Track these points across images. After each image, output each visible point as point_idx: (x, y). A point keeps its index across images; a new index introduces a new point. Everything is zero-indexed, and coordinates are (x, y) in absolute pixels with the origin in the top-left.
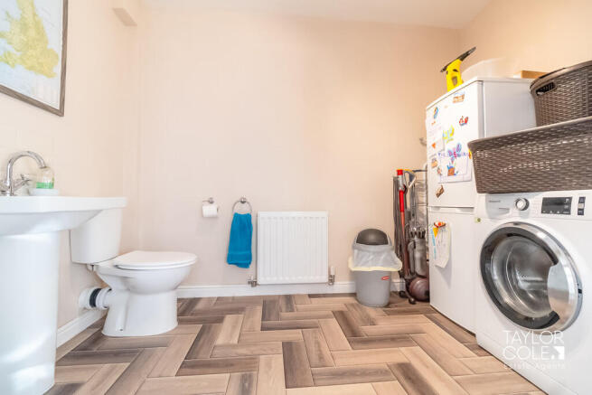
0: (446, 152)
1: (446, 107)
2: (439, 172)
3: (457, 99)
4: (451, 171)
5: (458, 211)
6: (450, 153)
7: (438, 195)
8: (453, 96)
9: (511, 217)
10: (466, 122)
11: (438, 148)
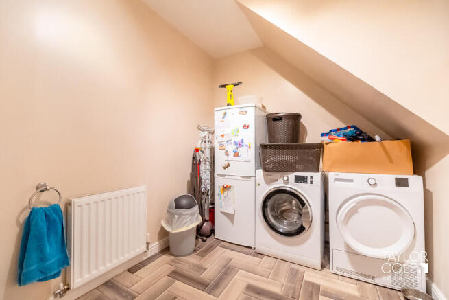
0: (233, 142)
1: (233, 114)
2: (227, 153)
3: (241, 112)
4: (236, 154)
5: (241, 178)
6: (236, 143)
7: (225, 168)
8: (239, 110)
9: (279, 184)
10: (248, 127)
11: (226, 138)
